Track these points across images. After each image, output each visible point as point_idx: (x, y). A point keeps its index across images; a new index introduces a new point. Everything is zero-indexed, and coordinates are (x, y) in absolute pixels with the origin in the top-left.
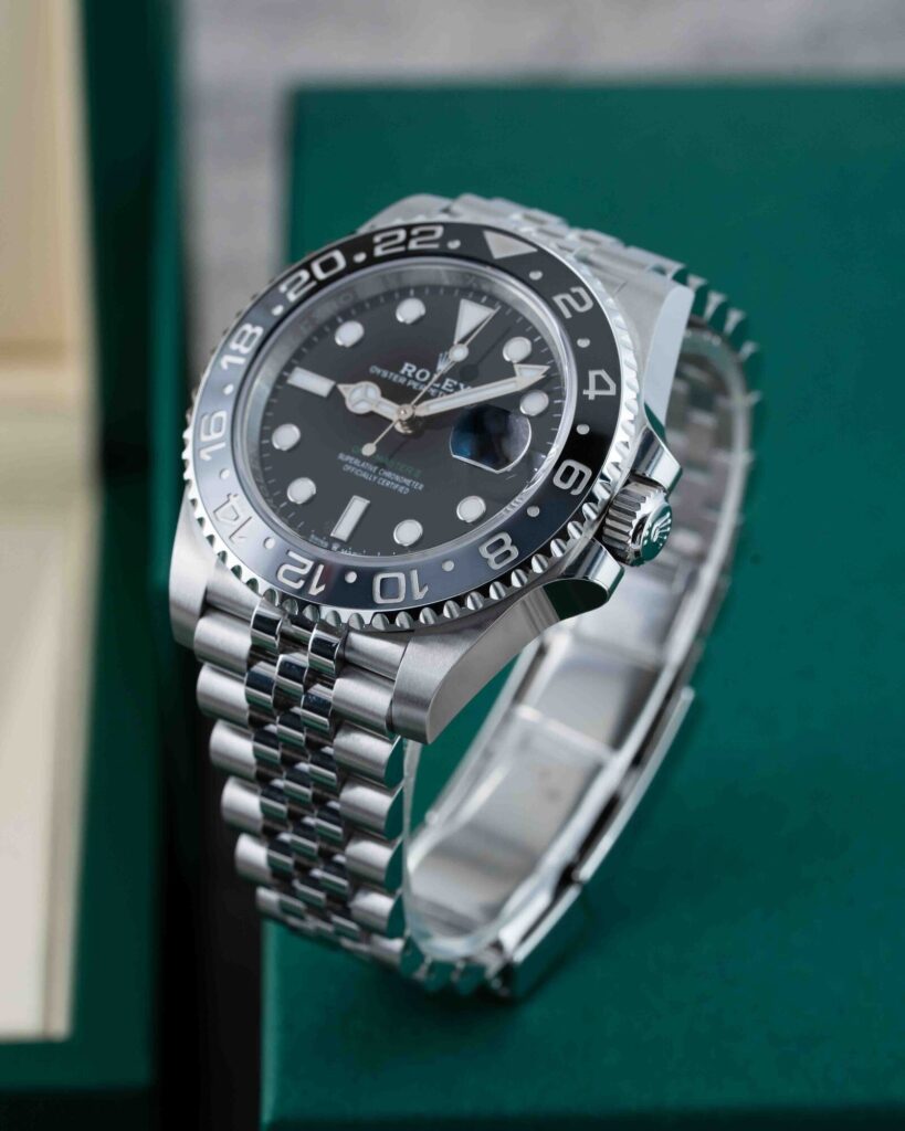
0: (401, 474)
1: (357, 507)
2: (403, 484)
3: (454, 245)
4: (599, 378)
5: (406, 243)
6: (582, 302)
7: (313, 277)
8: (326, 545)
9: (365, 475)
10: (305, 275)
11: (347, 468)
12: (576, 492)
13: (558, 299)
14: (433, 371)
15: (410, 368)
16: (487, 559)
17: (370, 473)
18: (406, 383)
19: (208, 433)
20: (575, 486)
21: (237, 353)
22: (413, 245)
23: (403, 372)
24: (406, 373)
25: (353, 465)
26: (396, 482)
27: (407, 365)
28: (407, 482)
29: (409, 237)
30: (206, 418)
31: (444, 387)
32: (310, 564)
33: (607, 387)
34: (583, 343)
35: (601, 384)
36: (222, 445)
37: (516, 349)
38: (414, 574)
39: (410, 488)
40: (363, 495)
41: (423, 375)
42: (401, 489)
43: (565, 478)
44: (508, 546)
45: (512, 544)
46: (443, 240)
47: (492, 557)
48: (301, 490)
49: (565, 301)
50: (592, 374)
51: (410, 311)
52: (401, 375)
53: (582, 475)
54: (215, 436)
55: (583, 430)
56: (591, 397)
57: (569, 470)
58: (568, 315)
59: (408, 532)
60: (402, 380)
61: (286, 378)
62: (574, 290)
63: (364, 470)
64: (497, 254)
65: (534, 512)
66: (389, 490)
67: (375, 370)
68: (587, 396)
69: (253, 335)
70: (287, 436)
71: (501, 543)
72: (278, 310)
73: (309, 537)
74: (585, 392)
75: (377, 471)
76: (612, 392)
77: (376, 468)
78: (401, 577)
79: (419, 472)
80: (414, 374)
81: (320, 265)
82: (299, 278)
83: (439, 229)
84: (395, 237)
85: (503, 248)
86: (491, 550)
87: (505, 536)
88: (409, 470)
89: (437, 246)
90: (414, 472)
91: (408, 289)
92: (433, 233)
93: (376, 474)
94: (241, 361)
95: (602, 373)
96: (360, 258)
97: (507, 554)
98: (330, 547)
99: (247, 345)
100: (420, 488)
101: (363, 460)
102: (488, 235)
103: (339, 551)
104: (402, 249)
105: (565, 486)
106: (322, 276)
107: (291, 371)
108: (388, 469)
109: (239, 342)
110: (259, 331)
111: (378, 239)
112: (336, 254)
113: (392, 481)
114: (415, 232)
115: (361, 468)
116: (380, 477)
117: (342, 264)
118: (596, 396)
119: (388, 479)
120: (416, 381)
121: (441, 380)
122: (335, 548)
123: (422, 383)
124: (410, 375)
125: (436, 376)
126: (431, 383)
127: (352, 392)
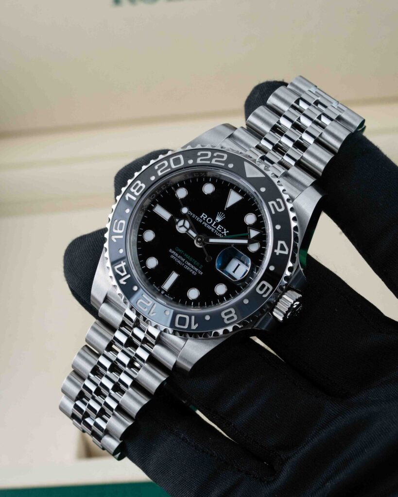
0: (194, 265)
1: (174, 276)
2: (194, 270)
3: (231, 166)
4: (282, 245)
5: (210, 159)
6: (280, 207)
7: (169, 166)
8: (159, 290)
9: (179, 262)
10: (166, 162)
11: (172, 257)
12: (265, 296)
13: (270, 203)
15: (205, 216)
16: (223, 319)
17: (182, 261)
18: (202, 222)
19: (116, 229)
20: (265, 293)
21: (133, 194)
22: (213, 162)
23: (201, 217)
24: (203, 217)
25: (175, 256)
26: (192, 269)
27: (203, 214)
28: (196, 270)
29: (212, 157)
30: (116, 221)
31: (217, 229)
32: (151, 302)
33: (284, 250)
34: (278, 227)
35: (282, 248)
36: (121, 237)
37: (250, 219)
38: (193, 318)
39: (197, 273)
40: (177, 272)
41: (209, 221)
42: (193, 272)
43: (261, 289)
44: (233, 315)
45: (235, 314)
46: (227, 162)
48: (152, 263)
49: (273, 205)
50: (280, 242)
51: (208, 189)
52: (201, 218)
53: (268, 289)
54: (119, 231)
55: (272, 268)
56: (277, 254)
57: (264, 286)
58: (273, 212)
59: (193, 294)
61: (153, 208)
62: (278, 200)
63: (179, 259)
64: (248, 175)
65: (246, 302)
66: (188, 271)
68: (276, 253)
69: (141, 187)
70: (149, 236)
71: (230, 312)
72: (153, 178)
73: (152, 284)
74: (275, 251)
75: (185, 261)
76: (286, 252)
78: (187, 317)
79: (202, 266)
80: (206, 219)
81: (173, 159)
82: (164, 165)
83: (226, 156)
84: (207, 155)
85: (251, 172)
86: (226, 314)
87: (232, 310)
88: (198, 264)
89: (223, 165)
90: (199, 266)
91: (209, 178)
92: (223, 157)
93: (184, 263)
94: (134, 199)
95: (283, 242)
96: (191, 162)
97: (232, 318)
98: (160, 292)
99: (138, 191)
100: (201, 274)
101: (179, 254)
102: (246, 164)
103: (164, 294)
104: (209, 162)
105: (261, 293)
106: (173, 167)
107: (155, 205)
108: (189, 262)
109: (134, 188)
110: (144, 186)
111: (199, 154)
112: (181, 157)
113: (190, 267)
114: (215, 155)
115: (178, 258)
116: (185, 264)
117: (182, 163)
118: (280, 254)
119: (189, 266)
120: (206, 223)
121: (217, 225)
122: (162, 292)
123: (209, 224)
124: (204, 219)
125: (215, 222)
126: (213, 225)
127: (178, 221)
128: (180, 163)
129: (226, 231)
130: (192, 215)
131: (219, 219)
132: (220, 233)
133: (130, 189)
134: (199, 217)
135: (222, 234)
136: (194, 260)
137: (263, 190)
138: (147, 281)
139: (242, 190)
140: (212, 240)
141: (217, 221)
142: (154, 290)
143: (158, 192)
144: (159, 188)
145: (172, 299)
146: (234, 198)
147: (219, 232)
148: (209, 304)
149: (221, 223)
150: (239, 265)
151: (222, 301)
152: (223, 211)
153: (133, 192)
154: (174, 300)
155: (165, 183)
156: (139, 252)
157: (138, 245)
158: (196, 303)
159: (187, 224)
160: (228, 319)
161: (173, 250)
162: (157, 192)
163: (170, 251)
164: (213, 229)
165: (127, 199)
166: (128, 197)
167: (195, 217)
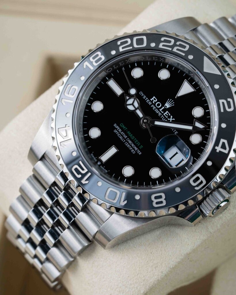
0: (135, 144)
1: (113, 151)
2: (134, 149)
3: (191, 57)
4: (224, 143)
5: (172, 47)
6: (230, 107)
7: (132, 44)
8: (96, 160)
9: (121, 138)
10: (129, 40)
11: (115, 131)
12: (197, 188)
13: (221, 101)
14: (163, 105)
15: (155, 100)
16: (153, 201)
17: (124, 138)
18: (151, 105)
19: (68, 93)
20: (198, 186)
21: (91, 63)
22: (175, 50)
23: (151, 100)
24: (153, 100)
25: (118, 131)
26: (132, 147)
27: (154, 97)
28: (136, 149)
29: (175, 45)
30: (70, 85)
31: (164, 114)
32: (86, 170)
33: (225, 149)
34: (224, 126)
35: (224, 147)
36: (71, 102)
37: (198, 112)
39: (136, 152)
40: (117, 147)
41: (158, 105)
42: (132, 151)
43: (195, 181)
44: (163, 199)
45: (165, 199)
46: (188, 53)
47: (155, 201)
48: (95, 133)
49: (223, 103)
50: (222, 140)
51: (164, 74)
52: (150, 101)
53: (202, 182)
54: (70, 96)
55: (209, 163)
56: (218, 151)
57: (198, 178)
58: (222, 111)
59: (128, 171)
60: (150, 103)
61: (107, 81)
62: (229, 100)
63: (122, 135)
64: (205, 70)
65: (178, 190)
66: (128, 148)
68: (216, 150)
69: (100, 59)
70: (98, 107)
71: (160, 197)
72: (113, 53)
73: (91, 153)
74: (216, 148)
75: (126, 138)
76: (226, 152)
78: (118, 193)
79: (142, 146)
80: (155, 103)
81: (137, 39)
82: (127, 42)
83: (188, 47)
84: (170, 42)
85: (209, 67)
86: (156, 198)
87: (163, 195)
88: (139, 144)
89: (184, 54)
90: (140, 146)
91: (167, 64)
92: (185, 47)
93: (125, 139)
94: (92, 68)
95: (226, 141)
96: (153, 45)
97: (161, 202)
98: (97, 162)
99: (96, 62)
100: (140, 154)
101: (123, 130)
102: (205, 59)
103: (100, 165)
104: (170, 49)
105: (194, 184)
106: (135, 46)
107: (110, 78)
108: (131, 139)
109: (94, 58)
110: (103, 58)
111: (163, 39)
112: (145, 38)
113: (130, 145)
114: (178, 43)
115: (121, 134)
116: (126, 141)
117: (145, 44)
118: (220, 151)
119: (129, 144)
120: (155, 106)
121: (165, 110)
122: (99, 163)
123: (157, 108)
124: (154, 102)
125: (163, 108)
126: (161, 110)
127: (129, 99)
128: (142, 44)
129: (172, 118)
130: (143, 96)
131: (168, 105)
132: (166, 119)
133: (89, 58)
134: (149, 99)
135: (168, 120)
136: (135, 139)
137: (217, 87)
138: (86, 150)
139: (196, 83)
140: (157, 123)
141: (166, 106)
142: (91, 159)
143: (116, 66)
144: (117, 64)
145: (106, 171)
146: (186, 89)
147: (165, 117)
148: (141, 184)
149: (169, 109)
150: (177, 153)
151: (154, 184)
152: (173, 98)
153: (92, 62)
154: (108, 173)
155: (124, 60)
156: (84, 119)
157: (85, 113)
158: (129, 180)
160: (157, 203)
161: (118, 125)
162: (114, 66)
163: (115, 125)
164: (160, 114)
165: (85, 67)
166: (86, 65)
167: (146, 98)
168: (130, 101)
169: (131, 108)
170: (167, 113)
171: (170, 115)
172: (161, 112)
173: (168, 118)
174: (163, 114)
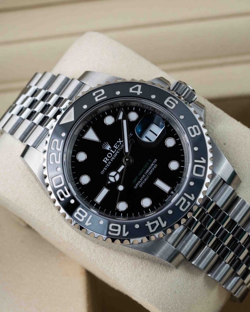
0: (149, 167)
1: (159, 183)
2: (153, 166)
3: (63, 135)
4: (133, 90)
6: (100, 93)
7: (62, 188)
8: (170, 196)
9: (145, 180)
10: (58, 192)
12: (177, 102)
13: (97, 100)
14: (109, 151)
15: (106, 159)
16: (197, 136)
17: (145, 177)
18: (111, 161)
19: (117, 232)
20: (174, 102)
22: (59, 149)
23: (106, 162)
24: (107, 161)
25: (140, 183)
26: (152, 168)
27: (104, 161)
28: (152, 164)
29: (55, 151)
31: (117, 148)
32: (183, 198)
34: (118, 93)
35: (136, 89)
37: (109, 120)
38: (196, 161)
39: (156, 163)
40: (155, 180)
41: (110, 155)
42: (155, 167)
43: (171, 105)
44: (193, 128)
45: (192, 126)
47: (196, 133)
48: (146, 202)
49: (98, 98)
50: (131, 91)
51: (82, 156)
53: (171, 100)
54: (119, 229)
55: (153, 97)
57: (168, 103)
58: (105, 97)
59: (174, 165)
60: (110, 163)
61: (97, 204)
62: (94, 95)
63: (143, 179)
64: (72, 119)
65: (182, 117)
66: (154, 172)
67: (102, 172)
68: (140, 94)
69: (80, 211)
71: (191, 130)
72: (72, 201)
73: (165, 202)
74: (138, 94)
75: (145, 175)
76: (140, 86)
77: (144, 175)
78: (196, 166)
79: (149, 160)
80: (108, 158)
83: (55, 140)
86: (193, 134)
87: (189, 128)
88: (148, 163)
89: (62, 141)
90: (149, 162)
91: (72, 157)
92: (55, 143)
93: (146, 175)
94: (90, 216)
98: (172, 195)
100: (156, 160)
101: (139, 180)
102: (62, 123)
103: (174, 192)
105: (174, 105)
106: (63, 184)
107: (95, 202)
108: (146, 171)
109: (81, 218)
110: (79, 209)
111: (52, 163)
112: (53, 179)
113: (151, 170)
114: (53, 149)
115: (142, 181)
116: (148, 174)
117: (60, 176)
118: (141, 91)
119: (149, 171)
120: (111, 158)
121: (113, 149)
122: (172, 193)
123: (113, 156)
125: (111, 151)
126: (114, 152)
127: (110, 181)
128: (60, 179)
129: (119, 141)
130: (104, 170)
131: (108, 148)
132: (121, 145)
134: (106, 164)
135: (121, 144)
136: (144, 167)
137: (85, 107)
140: (127, 150)
141: (110, 149)
145: (178, 184)
146: (91, 135)
147: (120, 147)
149: (112, 146)
151: (180, 141)
152: (101, 144)
154: (179, 182)
156: (136, 215)
157: (130, 215)
158: (182, 163)
159: (113, 173)
161: (135, 185)
163: (135, 187)
164: (117, 152)
165: (90, 224)
166: (88, 223)
167: (106, 167)
168: (112, 179)
169: (117, 177)
170: (115, 146)
171: (116, 144)
172: (116, 152)
173: (119, 144)
174: (117, 150)
